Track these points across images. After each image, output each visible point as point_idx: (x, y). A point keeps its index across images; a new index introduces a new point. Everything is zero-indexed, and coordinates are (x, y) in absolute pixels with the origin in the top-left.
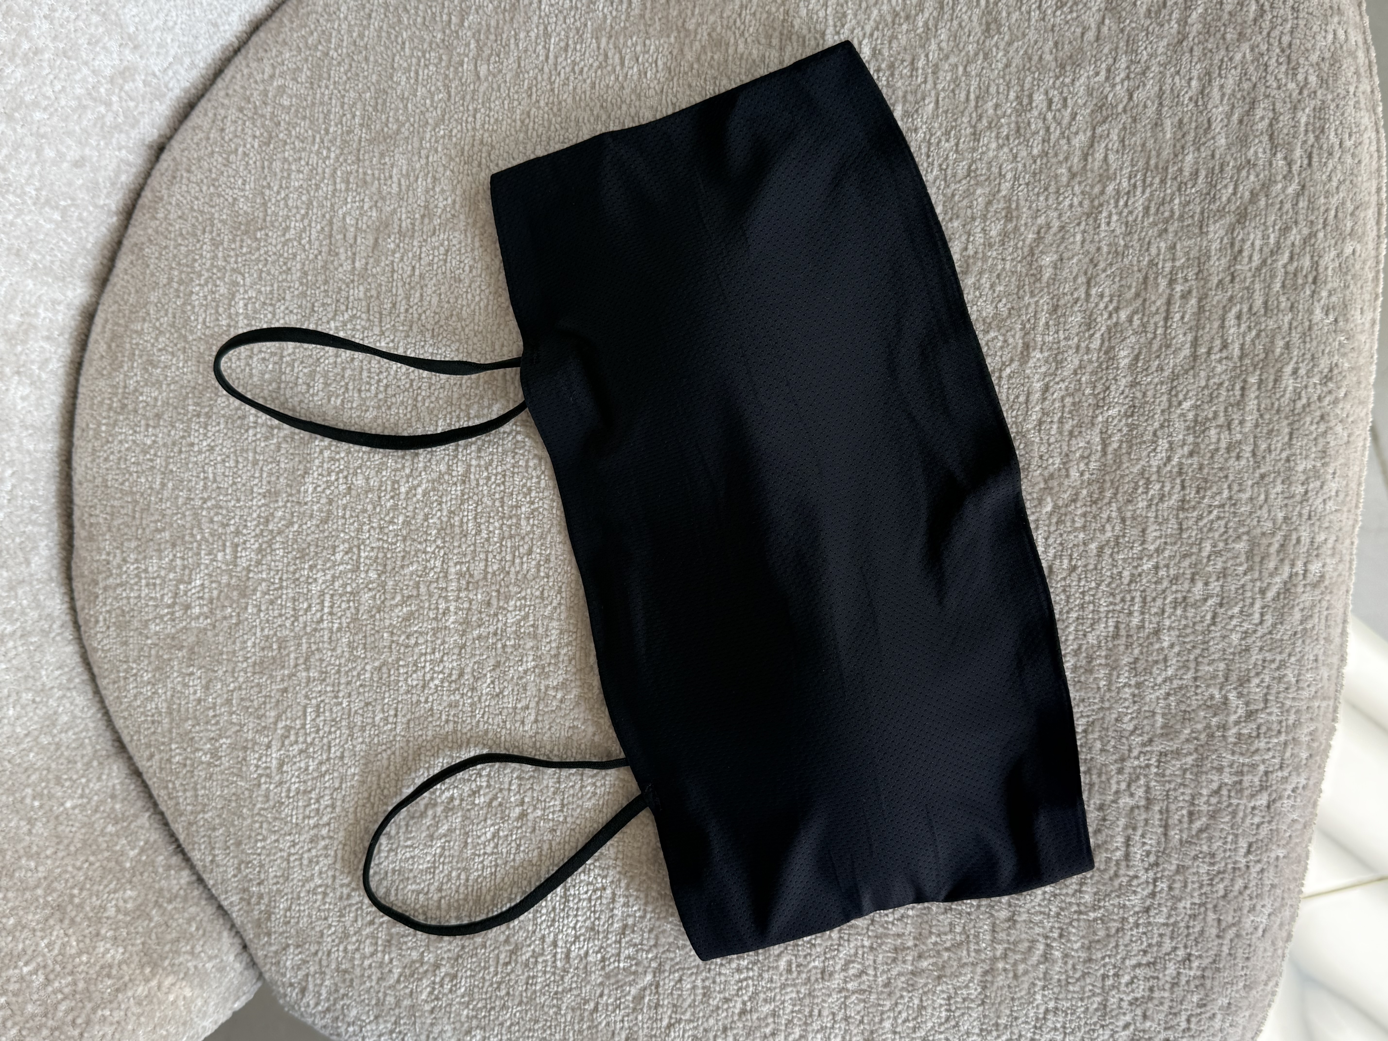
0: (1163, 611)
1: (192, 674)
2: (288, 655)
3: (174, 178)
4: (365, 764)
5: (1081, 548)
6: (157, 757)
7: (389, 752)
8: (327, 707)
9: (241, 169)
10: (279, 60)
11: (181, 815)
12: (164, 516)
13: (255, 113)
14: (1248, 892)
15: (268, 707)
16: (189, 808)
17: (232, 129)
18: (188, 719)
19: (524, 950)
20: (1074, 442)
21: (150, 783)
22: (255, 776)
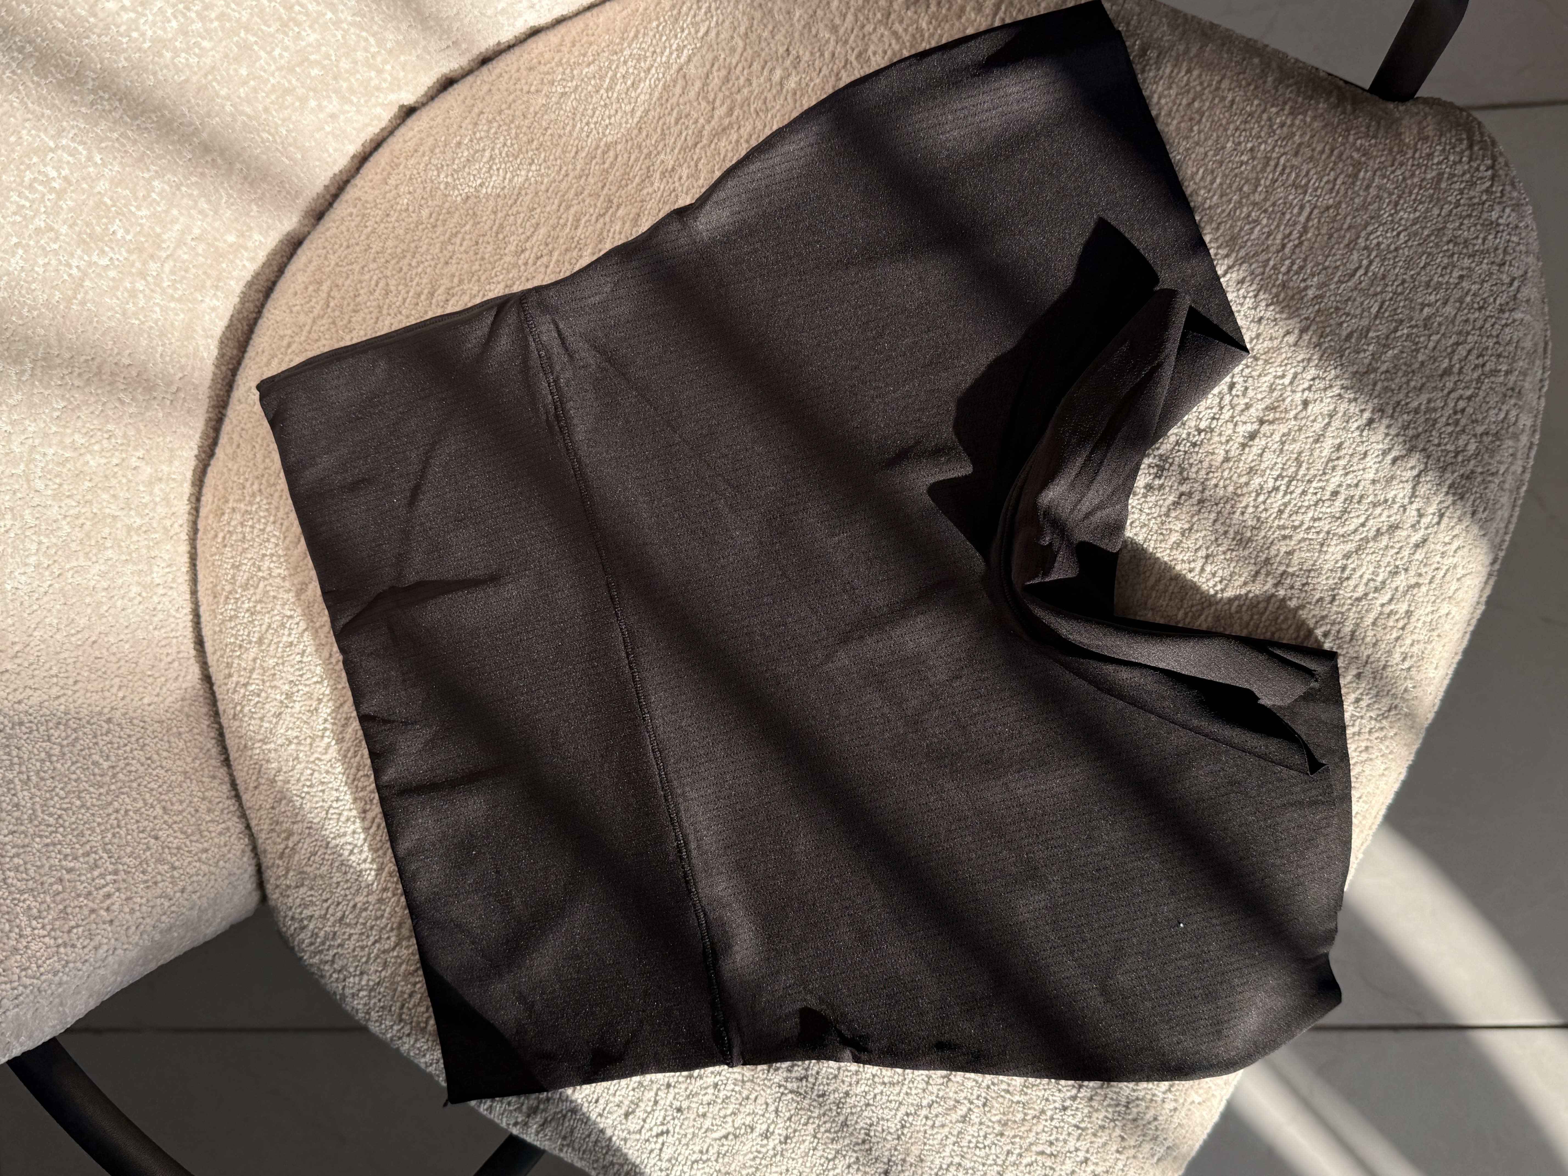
1: (291, 617)
3: (416, 151)
6: (235, 679)
10: (550, 78)
11: (239, 737)
14: (1156, 1123)
16: (250, 734)
17: (485, 128)
21: (219, 697)
22: (321, 727)
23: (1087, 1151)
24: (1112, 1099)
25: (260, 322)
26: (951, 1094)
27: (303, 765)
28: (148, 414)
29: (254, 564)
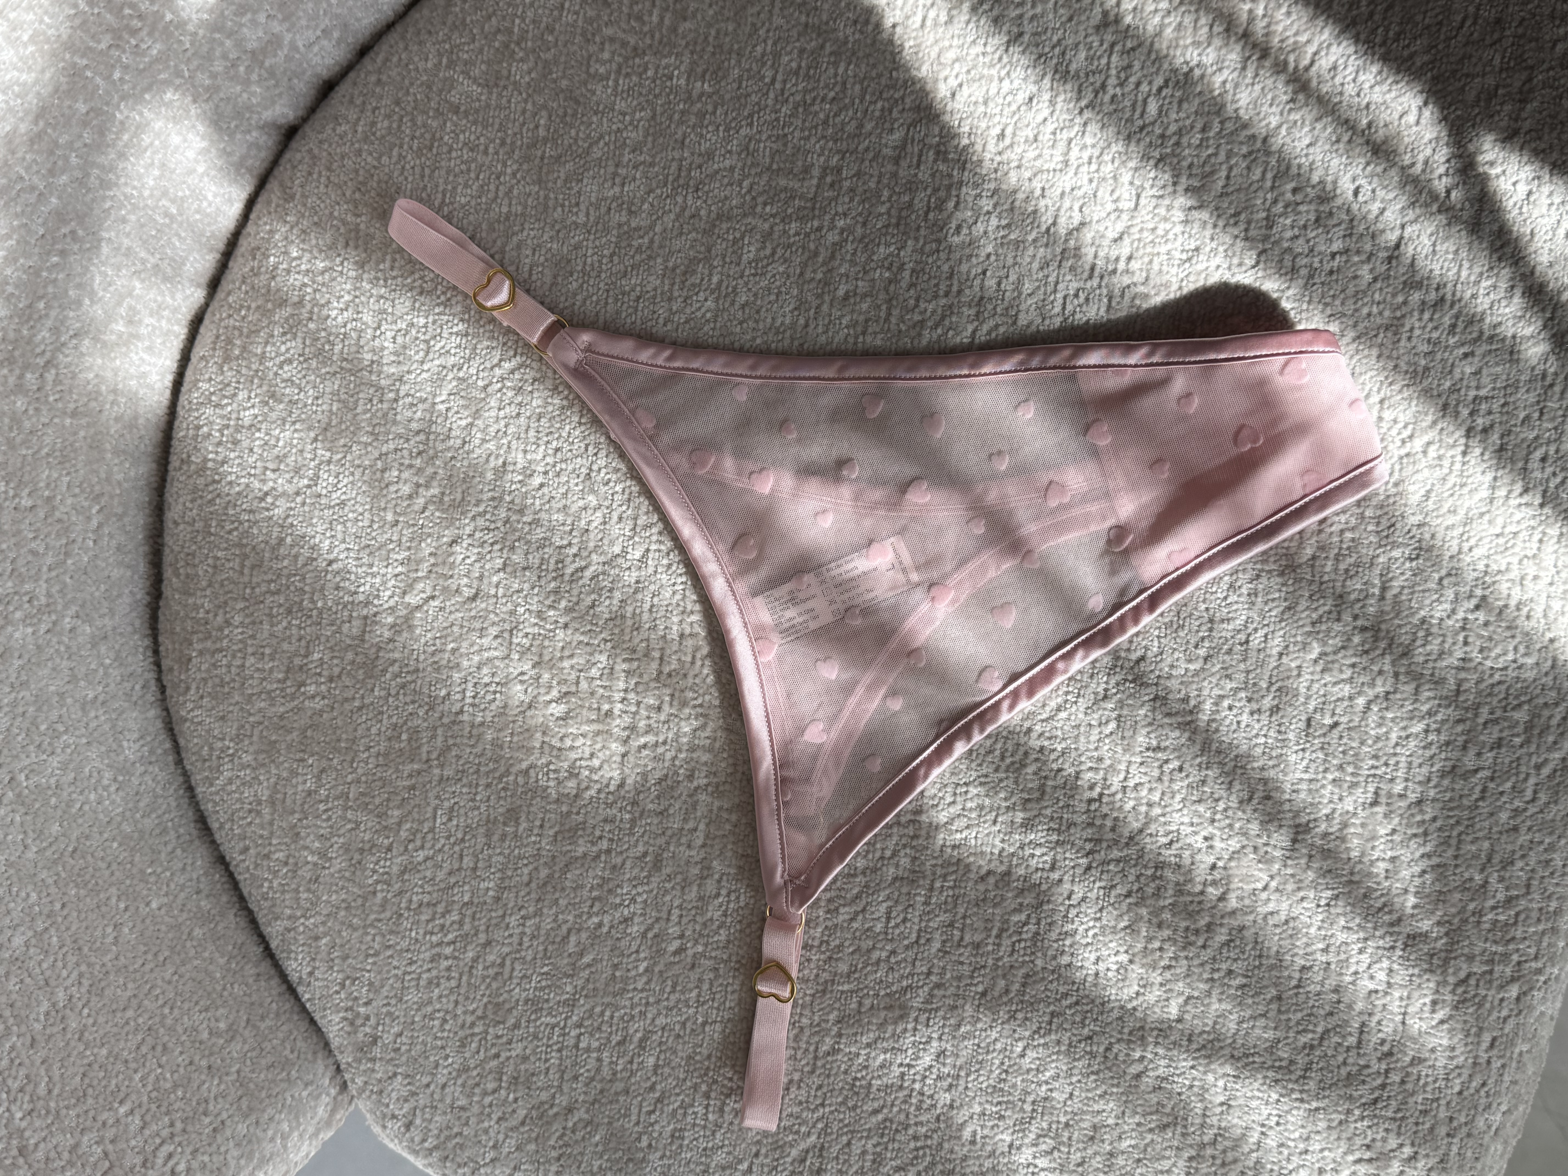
0: (1429, 780)
1: (302, 760)
2: (419, 748)
3: (310, 174)
4: (502, 879)
5: (1346, 703)
6: (252, 851)
7: (531, 867)
8: (462, 811)
9: (396, 174)
10: (447, 46)
11: (276, 919)
12: (279, 576)
13: (415, 108)
15: (391, 805)
16: (288, 912)
17: (386, 123)
18: (293, 812)
19: (672, 1099)
20: (1348, 583)
21: (240, 878)
22: (370, 881)
23: (1413, 1144)
24: (1427, 1076)
25: (177, 423)
26: (1235, 1121)
27: (361, 932)
28: (69, 562)
29: (242, 709)
